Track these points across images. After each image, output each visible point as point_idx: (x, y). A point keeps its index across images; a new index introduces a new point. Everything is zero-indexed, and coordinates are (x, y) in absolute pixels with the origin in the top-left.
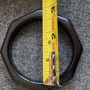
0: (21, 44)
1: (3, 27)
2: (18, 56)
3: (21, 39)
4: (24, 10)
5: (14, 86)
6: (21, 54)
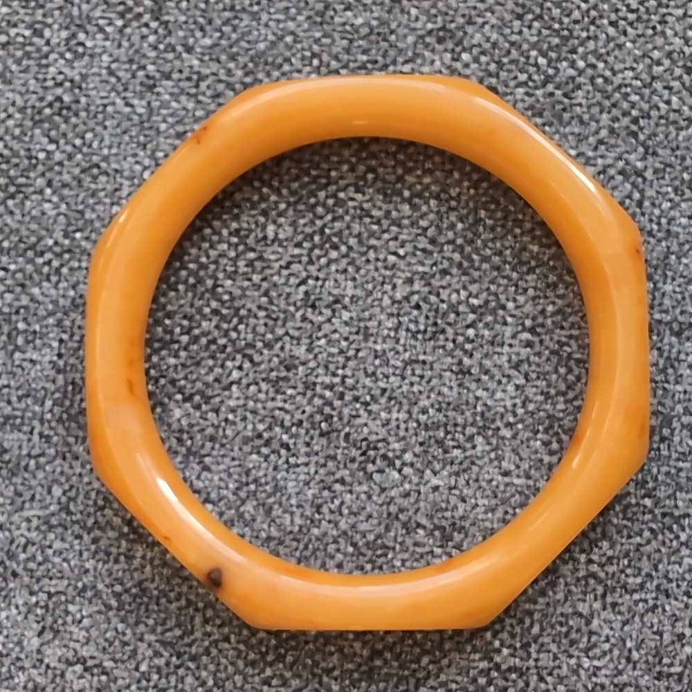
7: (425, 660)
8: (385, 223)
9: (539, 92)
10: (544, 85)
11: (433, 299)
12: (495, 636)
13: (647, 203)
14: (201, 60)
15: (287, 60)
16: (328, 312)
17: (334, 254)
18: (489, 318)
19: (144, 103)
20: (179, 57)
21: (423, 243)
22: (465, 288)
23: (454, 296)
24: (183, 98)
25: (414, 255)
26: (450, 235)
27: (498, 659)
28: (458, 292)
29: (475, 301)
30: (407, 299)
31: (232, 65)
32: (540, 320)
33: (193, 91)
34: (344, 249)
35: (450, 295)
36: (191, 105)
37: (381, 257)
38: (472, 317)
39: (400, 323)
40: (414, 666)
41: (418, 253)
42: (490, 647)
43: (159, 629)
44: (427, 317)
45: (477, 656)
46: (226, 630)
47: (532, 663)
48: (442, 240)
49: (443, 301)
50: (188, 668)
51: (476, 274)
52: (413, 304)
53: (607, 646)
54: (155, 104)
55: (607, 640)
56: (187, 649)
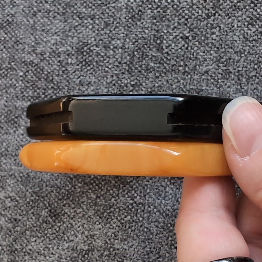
1: (103, 57)
3: (147, 82)
4: (151, 8)
5: (136, 197)
7: (113, 200)
8: (105, 57)
9: (155, 11)
10: (157, 8)
11: (119, 82)
12: (135, 192)
13: (189, 48)
14: (50, 6)
15: (76, 4)
16: (86, 87)
17: (89, 68)
18: (137, 88)
19: (33, 20)
20: (43, 5)
21: (117, 63)
22: (129, 78)
23: (126, 81)
24: (45, 18)
25: (114, 68)
26: (125, 61)
27: (135, 200)
28: (127, 80)
29: (132, 83)
30: (111, 82)
31: (59, 7)
32: (153, 89)
33: (47, 16)
34: (92, 66)
35: (124, 81)
36: (47, 20)
37: (103, 68)
38: (131, 88)
39: (109, 90)
40: (109, 202)
41: (115, 67)
42: (133, 196)
43: (33, 188)
44: (117, 88)
45: (129, 199)
46: (53, 188)
47: (146, 201)
48: (123, 62)
49: (122, 83)
50: (41, 200)
51: (133, 74)
52: (113, 84)
53: (170, 196)
54: (36, 21)
55: (171, 194)
56: (41, 194)
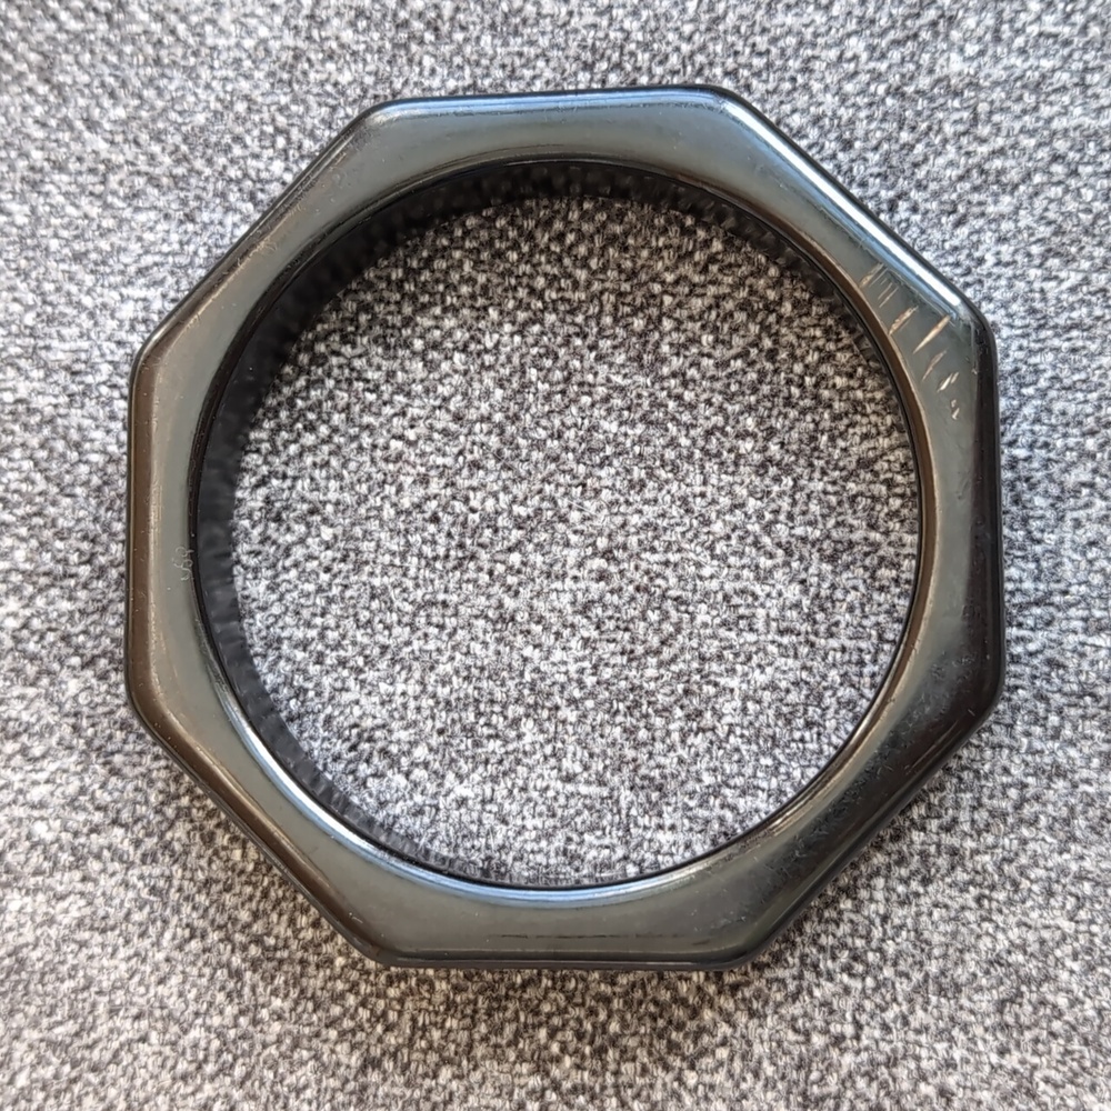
0: (599, 563)
2: (572, 702)
6: (607, 673)
